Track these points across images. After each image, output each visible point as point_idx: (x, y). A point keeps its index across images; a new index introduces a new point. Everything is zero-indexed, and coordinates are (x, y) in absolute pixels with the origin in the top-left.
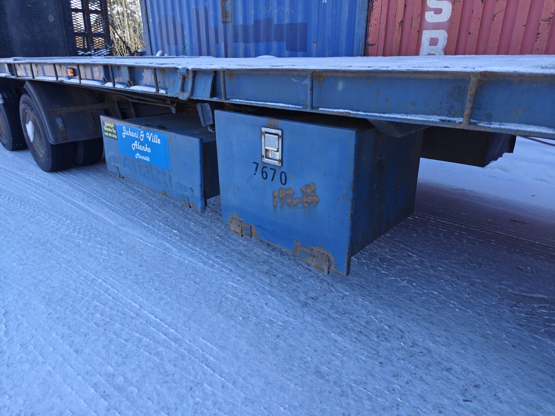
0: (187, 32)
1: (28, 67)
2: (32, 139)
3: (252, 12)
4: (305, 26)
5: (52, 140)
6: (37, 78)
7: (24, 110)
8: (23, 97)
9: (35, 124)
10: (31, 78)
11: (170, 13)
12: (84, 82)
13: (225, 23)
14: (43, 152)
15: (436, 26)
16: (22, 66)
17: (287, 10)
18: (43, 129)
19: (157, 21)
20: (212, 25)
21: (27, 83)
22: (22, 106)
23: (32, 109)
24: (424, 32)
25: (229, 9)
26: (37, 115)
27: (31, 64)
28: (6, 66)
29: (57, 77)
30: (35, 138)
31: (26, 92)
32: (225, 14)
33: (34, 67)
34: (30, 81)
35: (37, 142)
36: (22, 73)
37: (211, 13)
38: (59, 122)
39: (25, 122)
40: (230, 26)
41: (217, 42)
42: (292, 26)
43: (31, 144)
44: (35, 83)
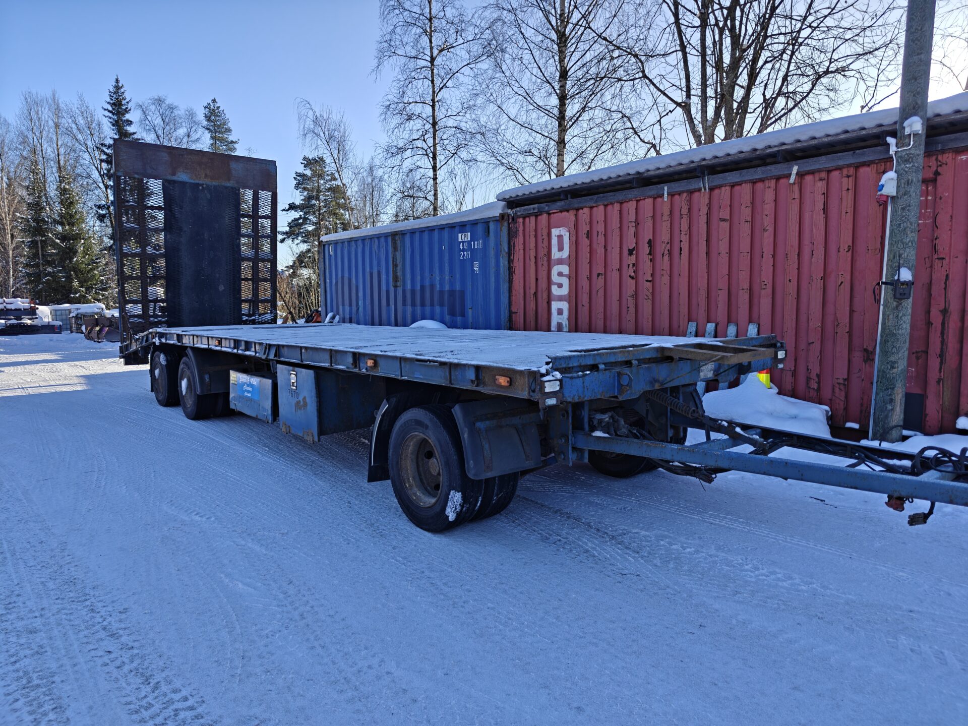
0: (361, 294)
1: (191, 337)
2: (184, 393)
3: (419, 278)
4: (463, 293)
5: (199, 392)
6: (196, 346)
7: (183, 369)
8: (184, 359)
9: (189, 381)
10: (192, 345)
11: (346, 275)
12: (223, 349)
13: (395, 286)
14: (191, 403)
15: (560, 298)
16: (187, 337)
17: (447, 278)
18: (194, 383)
19: (334, 281)
20: (384, 288)
21: (189, 349)
22: (181, 366)
23: (189, 368)
24: (553, 303)
25: (399, 274)
26: (192, 373)
27: (193, 336)
28: (175, 336)
29: (209, 345)
30: (186, 392)
31: (187, 355)
32: (396, 279)
33: (195, 338)
34: (191, 348)
35: (188, 396)
36: (186, 341)
37: (383, 277)
38: (207, 377)
39: (182, 379)
40: (400, 290)
41: (388, 304)
42: (452, 293)
43: (183, 397)
44: (194, 349)
